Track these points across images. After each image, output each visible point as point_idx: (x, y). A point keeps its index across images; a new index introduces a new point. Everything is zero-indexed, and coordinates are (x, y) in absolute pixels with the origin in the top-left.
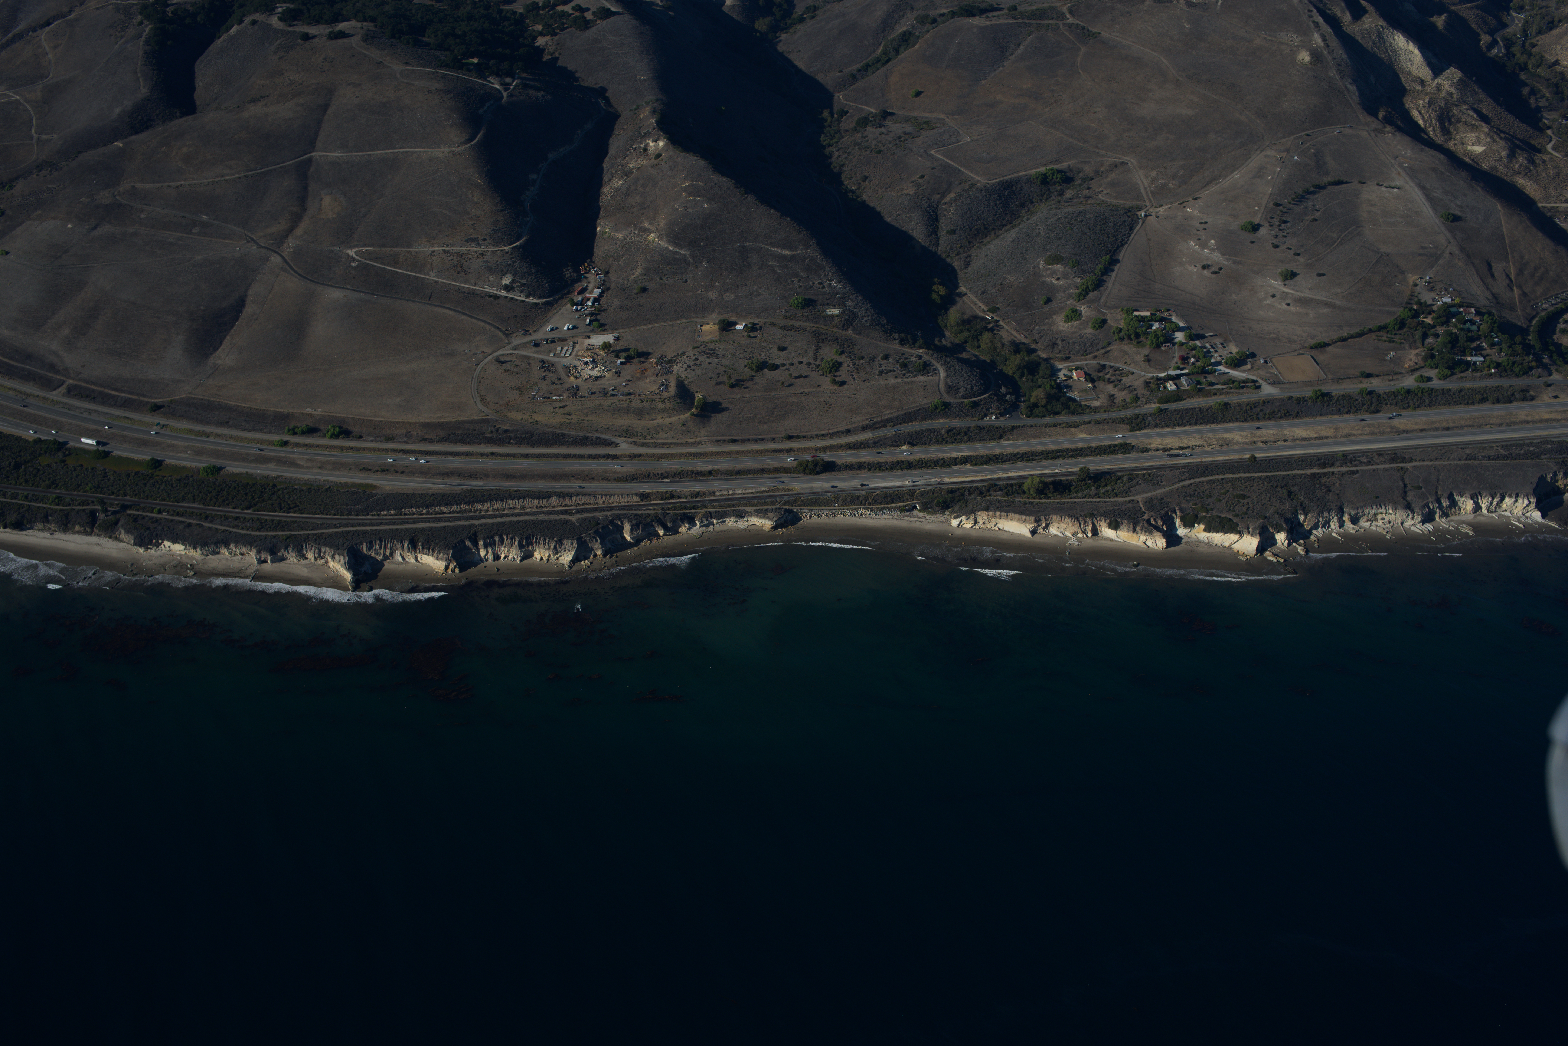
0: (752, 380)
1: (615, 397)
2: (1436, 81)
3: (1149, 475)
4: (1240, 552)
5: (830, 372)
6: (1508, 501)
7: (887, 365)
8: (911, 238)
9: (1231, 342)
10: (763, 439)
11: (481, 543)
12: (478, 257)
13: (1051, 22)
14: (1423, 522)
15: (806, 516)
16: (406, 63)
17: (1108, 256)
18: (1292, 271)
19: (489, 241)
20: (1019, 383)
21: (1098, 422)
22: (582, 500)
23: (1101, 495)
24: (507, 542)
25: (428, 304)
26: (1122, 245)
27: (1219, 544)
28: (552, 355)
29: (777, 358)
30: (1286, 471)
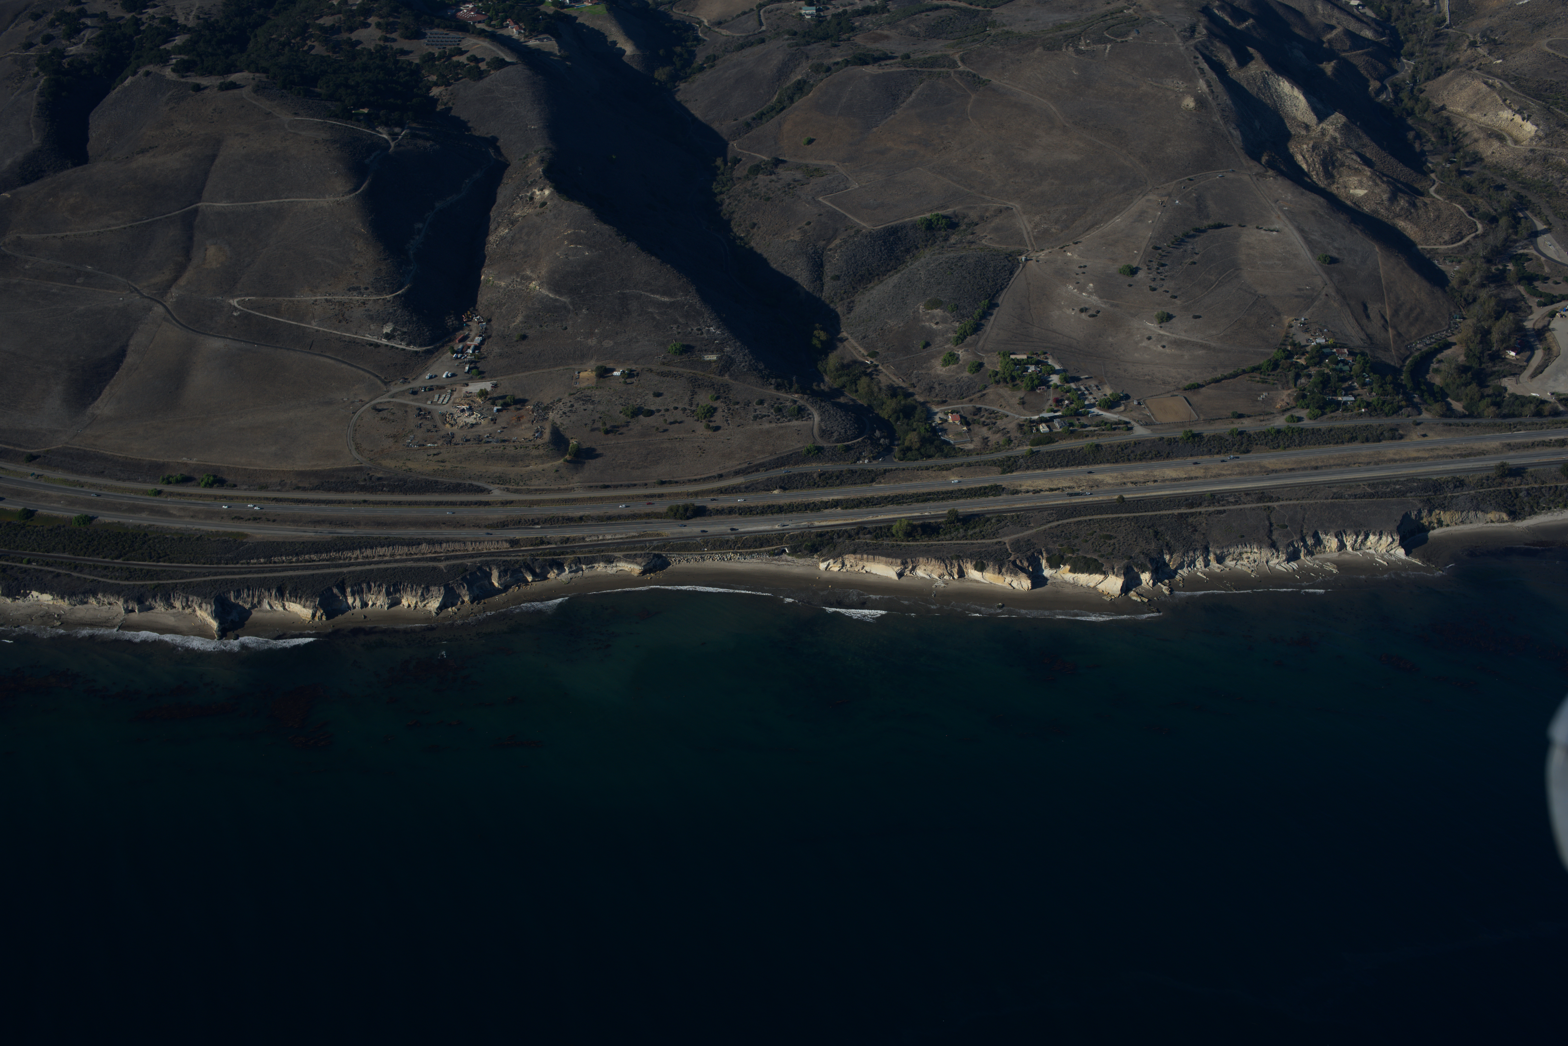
0: (627, 426)
1: (489, 444)
2: (1321, 126)
3: (1018, 517)
4: (1105, 593)
5: (705, 417)
6: (1372, 538)
7: (762, 410)
8: (796, 284)
9: (1106, 384)
10: (635, 485)
11: (349, 590)
12: (359, 306)
13: (943, 70)
14: (1288, 560)
15: (675, 560)
16: (296, 114)
17: (987, 300)
18: (1168, 314)
19: (371, 290)
20: (895, 427)
21: (970, 465)
22: (452, 546)
23: (969, 537)
24: (374, 589)
25: (308, 353)
26: (1002, 289)
27: (1084, 584)
28: (429, 402)
29: (653, 403)
30: (1154, 511)
